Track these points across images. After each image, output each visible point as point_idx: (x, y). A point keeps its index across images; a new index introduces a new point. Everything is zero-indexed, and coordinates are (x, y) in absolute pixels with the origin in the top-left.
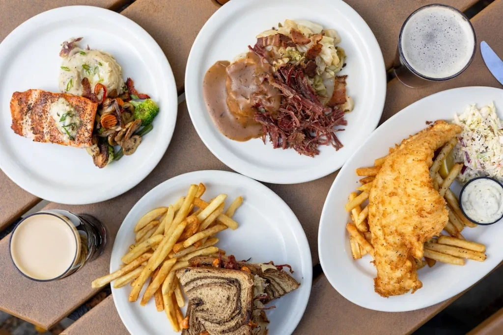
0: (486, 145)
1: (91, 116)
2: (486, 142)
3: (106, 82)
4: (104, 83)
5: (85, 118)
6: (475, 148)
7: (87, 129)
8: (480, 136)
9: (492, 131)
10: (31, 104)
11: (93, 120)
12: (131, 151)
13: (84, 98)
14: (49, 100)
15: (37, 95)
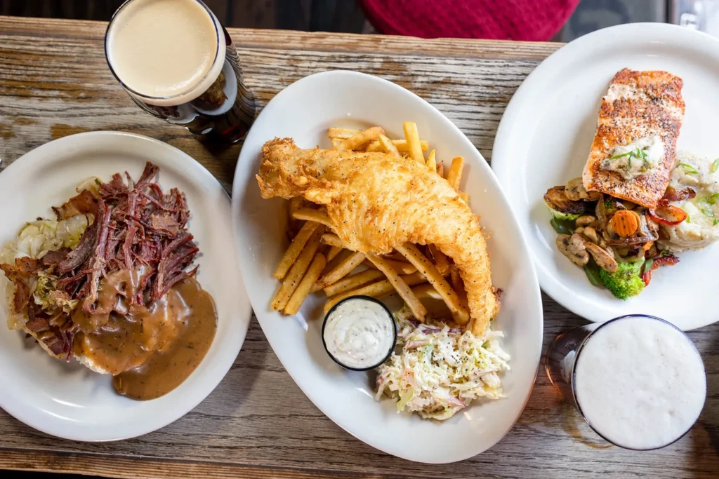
0: (441, 363)
1: (635, 196)
2: (446, 366)
3: (685, 227)
4: (684, 223)
5: (633, 186)
6: (442, 346)
7: (615, 186)
8: (458, 360)
9: (460, 381)
10: (662, 104)
11: (628, 198)
12: (563, 246)
13: (665, 189)
14: (666, 133)
15: (675, 115)
